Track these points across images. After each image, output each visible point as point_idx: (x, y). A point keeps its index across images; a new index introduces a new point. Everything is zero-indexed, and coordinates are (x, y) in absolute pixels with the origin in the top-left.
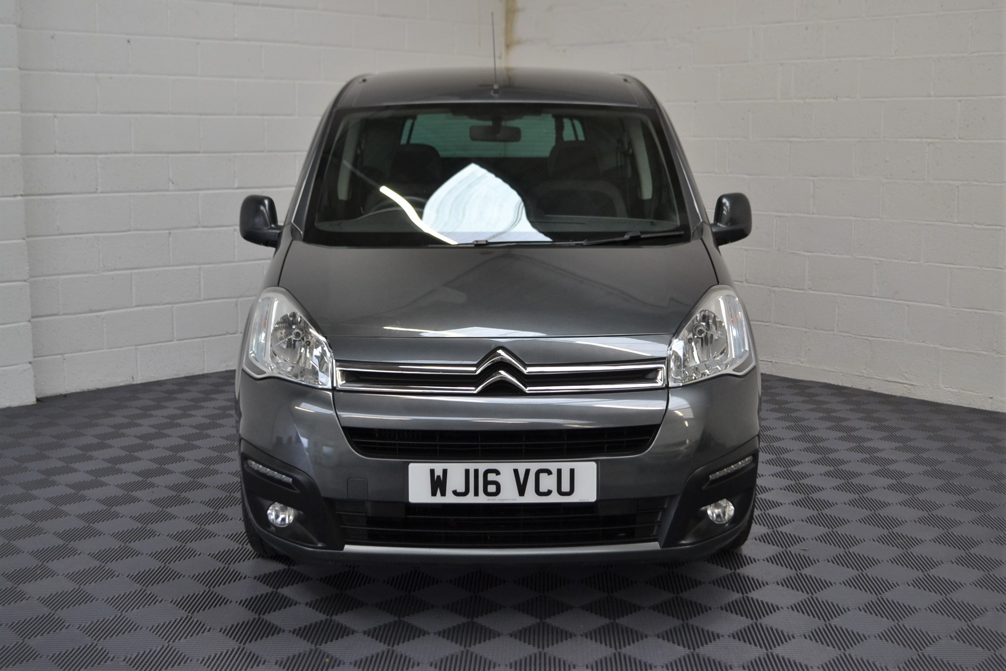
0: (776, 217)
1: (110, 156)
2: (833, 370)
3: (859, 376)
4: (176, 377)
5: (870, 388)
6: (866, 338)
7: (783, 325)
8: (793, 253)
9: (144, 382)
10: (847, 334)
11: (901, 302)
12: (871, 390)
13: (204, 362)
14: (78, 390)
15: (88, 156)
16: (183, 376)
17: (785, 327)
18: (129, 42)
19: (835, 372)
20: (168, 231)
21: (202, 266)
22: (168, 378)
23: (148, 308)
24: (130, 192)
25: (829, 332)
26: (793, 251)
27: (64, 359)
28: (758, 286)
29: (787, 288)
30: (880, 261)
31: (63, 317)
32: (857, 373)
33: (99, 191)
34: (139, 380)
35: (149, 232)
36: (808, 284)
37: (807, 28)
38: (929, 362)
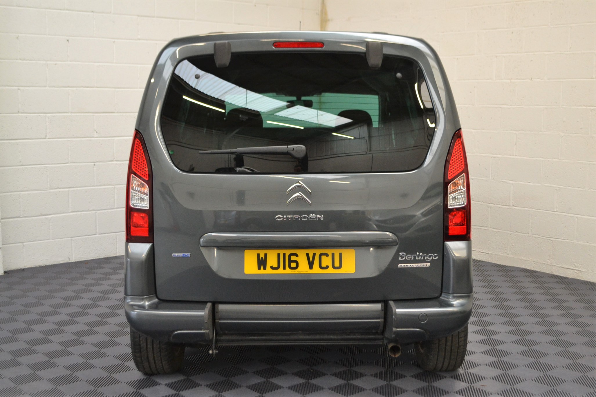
0: (492, 158)
1: (55, 114)
2: (528, 260)
3: (545, 264)
4: (98, 258)
5: (552, 272)
6: (550, 239)
7: (496, 229)
8: (502, 182)
9: (76, 261)
10: (537, 236)
11: (573, 215)
12: (553, 273)
13: (117, 248)
14: (33, 266)
15: (40, 114)
16: (103, 257)
17: (497, 230)
18: (68, 41)
19: (529, 261)
20: (93, 164)
21: (115, 186)
22: (92, 259)
23: (80, 213)
24: (68, 138)
25: (526, 235)
26: (503, 180)
27: (24, 246)
28: (480, 203)
29: (499, 204)
30: (559, 188)
31: (23, 218)
32: (544, 262)
33: (47, 137)
34: (73, 260)
35: (81, 164)
36: (512, 202)
37: (512, 33)
38: (591, 255)
